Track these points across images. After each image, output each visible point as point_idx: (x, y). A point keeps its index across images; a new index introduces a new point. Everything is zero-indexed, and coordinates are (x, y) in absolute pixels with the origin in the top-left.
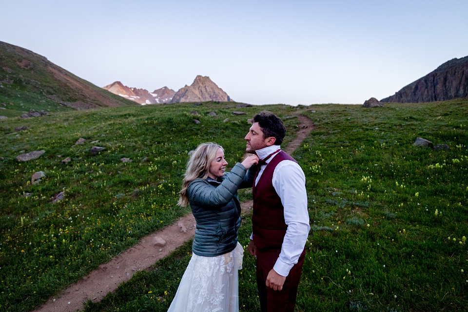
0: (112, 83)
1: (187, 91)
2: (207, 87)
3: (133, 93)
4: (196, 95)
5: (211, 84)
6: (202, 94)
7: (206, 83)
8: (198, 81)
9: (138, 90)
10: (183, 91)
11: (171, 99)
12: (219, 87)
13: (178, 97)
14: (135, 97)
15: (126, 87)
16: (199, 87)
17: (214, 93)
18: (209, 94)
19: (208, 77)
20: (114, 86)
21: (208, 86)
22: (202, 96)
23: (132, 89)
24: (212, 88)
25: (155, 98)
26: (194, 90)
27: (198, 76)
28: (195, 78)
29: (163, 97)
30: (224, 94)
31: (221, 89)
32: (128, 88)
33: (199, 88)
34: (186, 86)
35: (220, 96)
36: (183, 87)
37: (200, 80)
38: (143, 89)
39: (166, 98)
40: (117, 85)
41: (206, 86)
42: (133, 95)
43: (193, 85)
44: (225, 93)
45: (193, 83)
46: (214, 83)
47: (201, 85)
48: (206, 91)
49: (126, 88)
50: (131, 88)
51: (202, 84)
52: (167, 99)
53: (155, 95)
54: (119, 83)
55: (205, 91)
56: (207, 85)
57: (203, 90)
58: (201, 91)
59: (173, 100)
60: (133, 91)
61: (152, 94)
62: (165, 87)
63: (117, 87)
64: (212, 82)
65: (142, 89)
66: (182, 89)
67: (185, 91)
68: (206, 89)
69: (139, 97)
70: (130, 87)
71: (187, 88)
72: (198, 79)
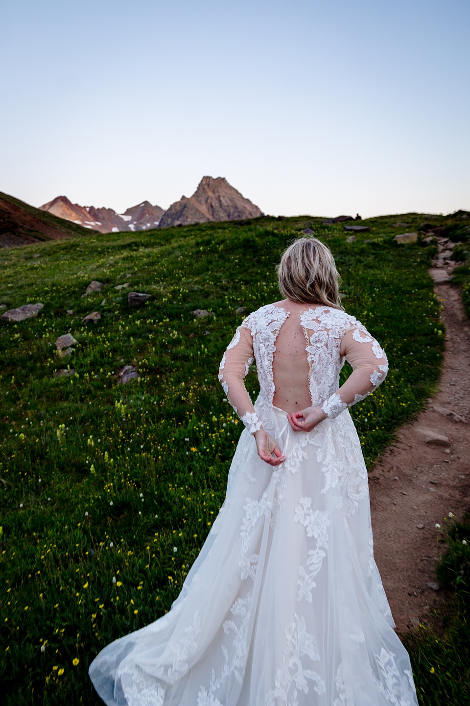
0: (52, 199)
1: (185, 207)
2: (222, 199)
3: (88, 215)
4: (203, 214)
5: (229, 192)
6: (213, 211)
7: (220, 190)
8: (206, 187)
9: (98, 209)
10: (178, 208)
11: (157, 223)
12: (245, 196)
13: (169, 220)
14: (93, 223)
15: (77, 205)
16: (208, 198)
17: (236, 208)
18: (225, 211)
19: (223, 179)
20: (56, 205)
21: (224, 197)
22: (213, 215)
23: (88, 209)
24: (232, 200)
25: (128, 223)
26: (197, 205)
27: (204, 177)
28: (199, 182)
29: (142, 221)
30: (255, 210)
31: (248, 200)
32: (80, 207)
33: (206, 201)
34: (183, 197)
35: (247, 213)
36: (178, 199)
37: (208, 185)
38: (107, 208)
39: (148, 222)
40: (61, 203)
41: (219, 196)
42: (89, 221)
43: (196, 195)
44: (256, 207)
45: (196, 192)
46: (234, 189)
47: (210, 194)
48: (221, 205)
49: (76, 208)
50: (85, 207)
51: (213, 192)
52: (149, 225)
53: (127, 218)
54: (64, 199)
55: (218, 205)
56: (222, 194)
57: (216, 204)
58: (212, 206)
59: (159, 225)
60: (89, 213)
61: (122, 217)
62: (146, 203)
63: (62, 206)
64: (231, 188)
65: (104, 208)
66: (176, 203)
67: (182, 207)
68: (220, 201)
69: (99, 223)
70: (83, 206)
71: (185, 201)
72: (204, 183)
